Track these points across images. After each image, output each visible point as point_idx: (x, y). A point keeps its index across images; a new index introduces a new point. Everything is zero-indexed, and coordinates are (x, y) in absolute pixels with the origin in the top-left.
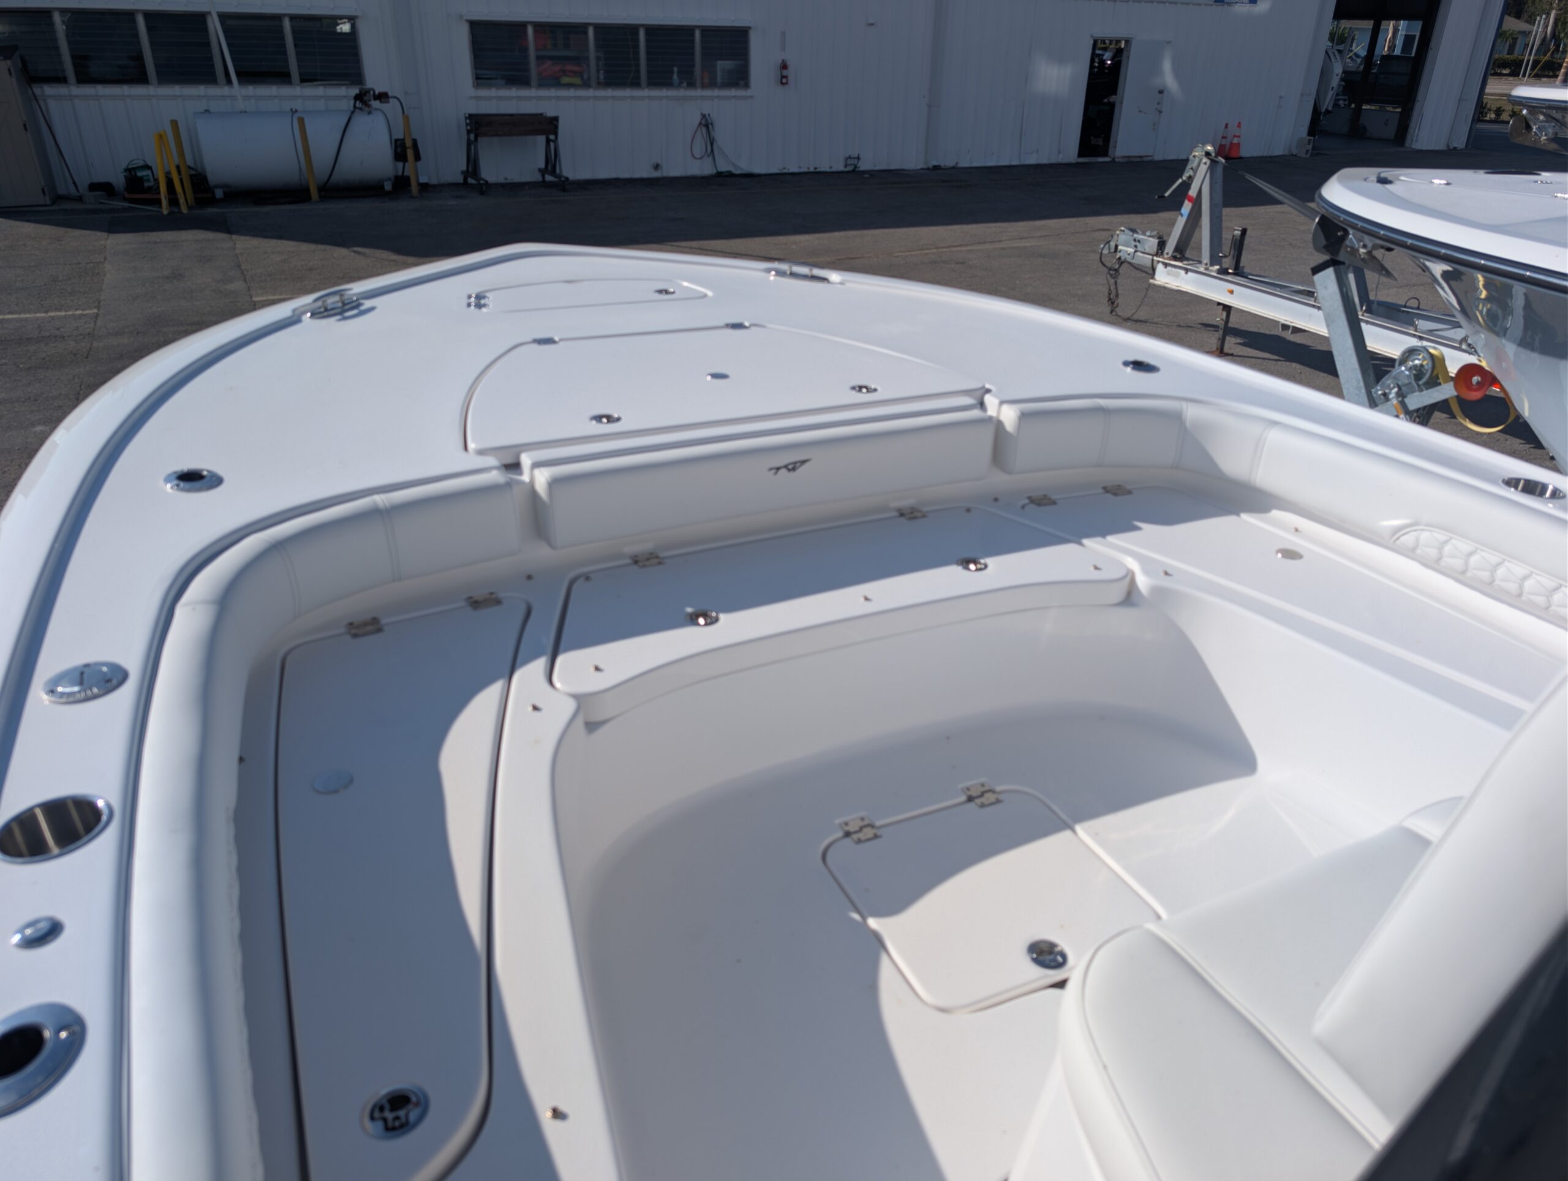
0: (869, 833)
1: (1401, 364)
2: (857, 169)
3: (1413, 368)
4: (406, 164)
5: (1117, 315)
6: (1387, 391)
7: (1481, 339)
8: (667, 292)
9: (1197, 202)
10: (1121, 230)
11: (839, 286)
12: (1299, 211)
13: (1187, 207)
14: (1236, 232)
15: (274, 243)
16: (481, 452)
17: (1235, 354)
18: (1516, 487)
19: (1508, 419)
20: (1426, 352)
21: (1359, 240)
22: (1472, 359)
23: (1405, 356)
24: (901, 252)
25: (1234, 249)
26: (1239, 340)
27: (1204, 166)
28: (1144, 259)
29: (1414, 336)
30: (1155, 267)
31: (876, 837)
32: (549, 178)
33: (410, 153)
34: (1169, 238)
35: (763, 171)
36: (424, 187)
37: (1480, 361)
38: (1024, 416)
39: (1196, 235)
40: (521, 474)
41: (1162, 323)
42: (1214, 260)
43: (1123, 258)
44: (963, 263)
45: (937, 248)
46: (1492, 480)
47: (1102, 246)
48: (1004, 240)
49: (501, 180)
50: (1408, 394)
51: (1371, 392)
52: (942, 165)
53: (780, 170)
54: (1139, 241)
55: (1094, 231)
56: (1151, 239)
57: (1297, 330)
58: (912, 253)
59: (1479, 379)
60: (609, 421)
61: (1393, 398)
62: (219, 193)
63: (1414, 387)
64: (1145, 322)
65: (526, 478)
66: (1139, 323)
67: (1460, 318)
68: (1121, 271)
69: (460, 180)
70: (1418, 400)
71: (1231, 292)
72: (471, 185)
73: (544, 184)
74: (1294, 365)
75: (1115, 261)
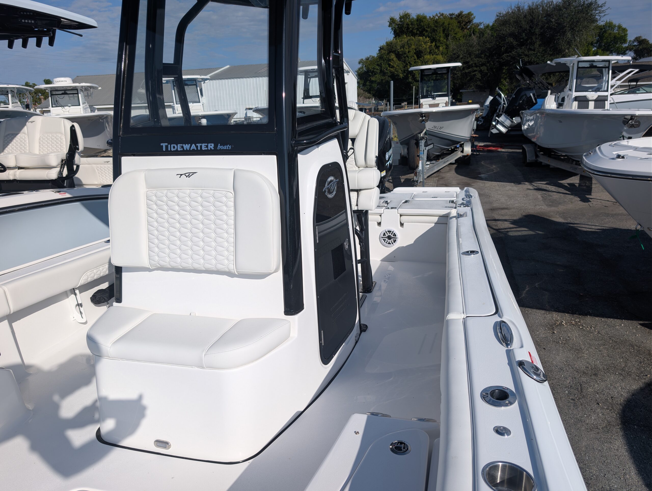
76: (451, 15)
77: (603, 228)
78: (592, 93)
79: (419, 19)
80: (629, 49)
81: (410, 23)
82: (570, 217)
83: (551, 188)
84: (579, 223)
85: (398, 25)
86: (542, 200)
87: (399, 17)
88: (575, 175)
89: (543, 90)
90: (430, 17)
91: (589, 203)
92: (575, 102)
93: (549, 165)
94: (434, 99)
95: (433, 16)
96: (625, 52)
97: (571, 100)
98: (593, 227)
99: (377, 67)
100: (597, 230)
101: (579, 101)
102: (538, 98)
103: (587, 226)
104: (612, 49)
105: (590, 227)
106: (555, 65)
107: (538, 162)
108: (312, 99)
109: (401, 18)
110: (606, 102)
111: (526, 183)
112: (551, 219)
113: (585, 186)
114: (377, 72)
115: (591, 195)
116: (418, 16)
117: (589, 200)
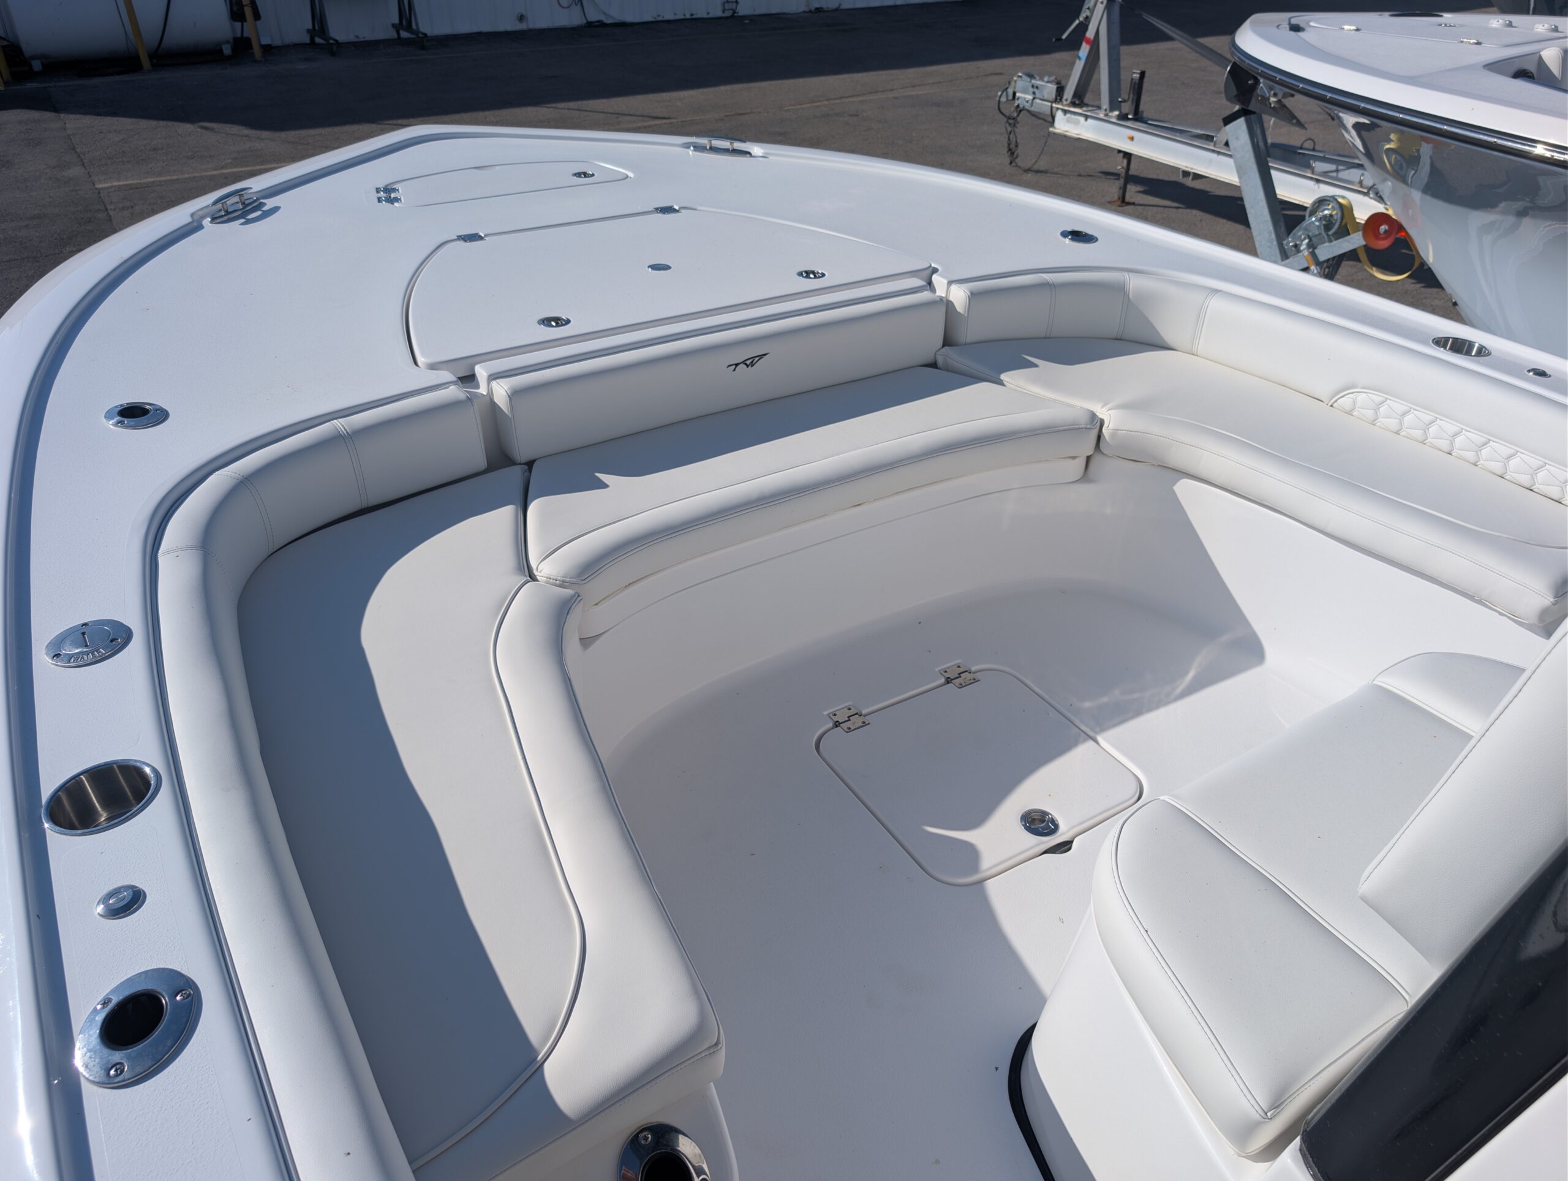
0: (857, 721)
1: (1312, 214)
2: (736, 15)
3: (1322, 219)
4: (245, 24)
5: (1017, 166)
6: (1298, 243)
7: (1387, 186)
8: (585, 175)
9: (1095, 44)
10: (1018, 76)
11: (761, 159)
12: (1192, 49)
13: (1084, 50)
14: (1134, 75)
15: (108, 120)
16: (433, 367)
17: (1136, 202)
18: (1445, 347)
19: (1412, 267)
20: (1335, 202)
21: (1271, 88)
22: (1380, 208)
23: (1315, 206)
24: (791, 105)
25: (1133, 93)
26: (1140, 188)
27: (1101, 5)
28: (1042, 106)
29: (1311, 179)
30: (1054, 115)
31: (864, 724)
32: (404, 34)
33: (248, 11)
34: (1068, 81)
35: (637, 20)
36: (267, 49)
37: (1387, 209)
38: (974, 296)
39: (1095, 77)
40: (478, 387)
41: (1062, 173)
42: (1114, 105)
43: (1021, 106)
44: (857, 115)
45: (827, 100)
46: (1422, 341)
47: (999, 93)
48: (896, 89)
49: (352, 39)
50: (1318, 245)
51: (1282, 244)
52: (825, 6)
53: (655, 18)
54: (1037, 88)
55: (986, 76)
56: (1049, 85)
57: (1197, 177)
58: (803, 106)
59: (1387, 227)
60: (557, 325)
61: (1304, 250)
62: (37, 66)
63: (1324, 237)
64: (1045, 172)
65: (483, 390)
66: (1039, 174)
67: (1364, 161)
68: (1019, 119)
69: (306, 39)
70: (1328, 250)
71: (1132, 139)
72: (319, 44)
73: (399, 41)
74: (1194, 212)
75: (1013, 109)
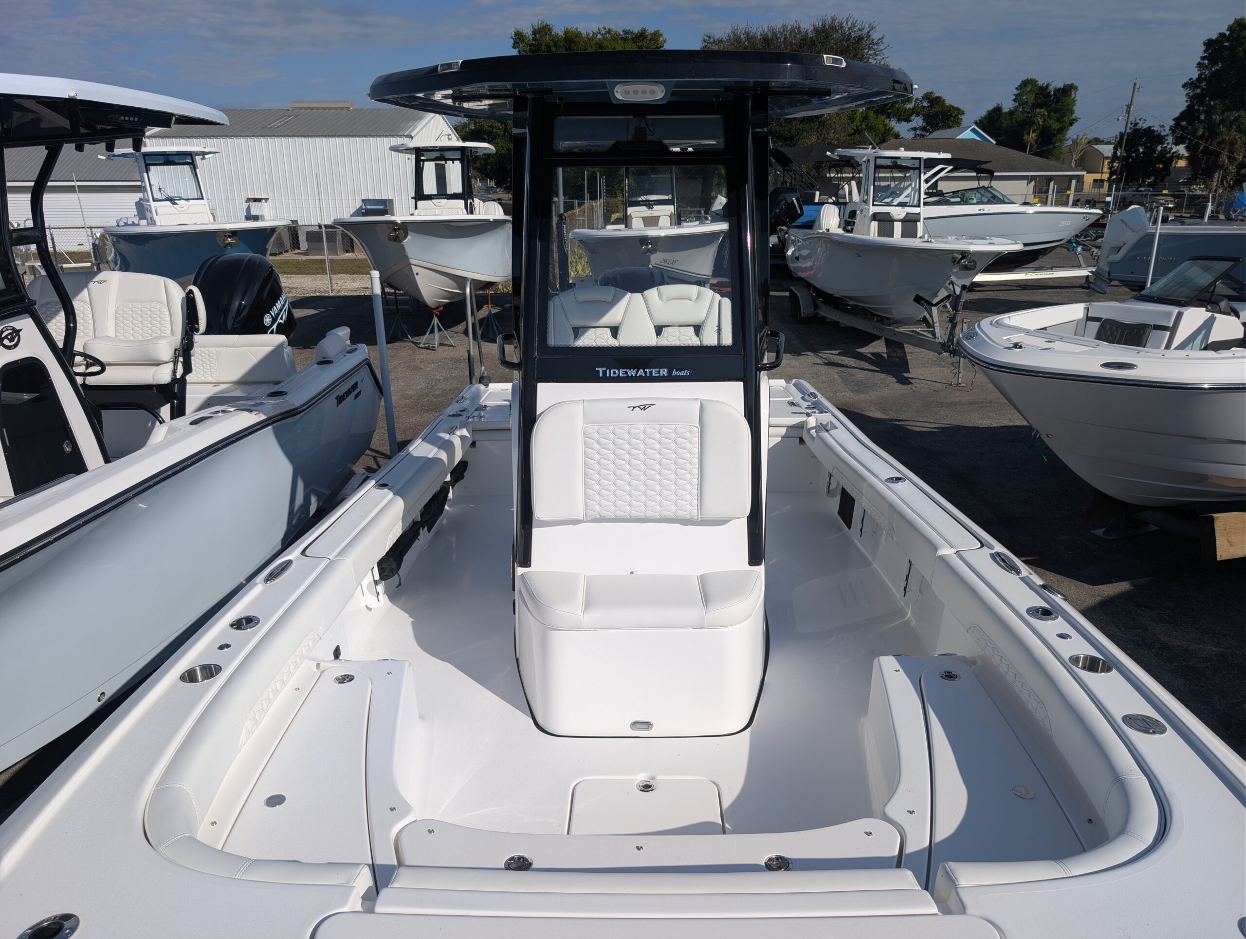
76: (626, 32)
77: (941, 425)
78: (897, 208)
79: (568, 39)
80: (915, 112)
81: (551, 44)
82: (891, 410)
83: (848, 361)
84: (907, 419)
85: (530, 45)
86: (843, 382)
87: (532, 30)
88: (878, 338)
89: (805, 190)
90: (588, 34)
91: (911, 385)
92: (873, 222)
93: (838, 323)
94: (650, 208)
95: (594, 34)
96: (909, 117)
97: (867, 220)
98: (927, 425)
99: (499, 125)
100: (934, 430)
101: (879, 221)
102: (804, 205)
103: (918, 423)
104: (889, 111)
105: (923, 424)
106: (837, 158)
107: (819, 316)
108: (433, 200)
109: (534, 33)
110: (918, 223)
111: (809, 353)
112: (864, 413)
113: (897, 357)
114: (498, 135)
115: (908, 372)
116: (567, 32)
117: (909, 381)
